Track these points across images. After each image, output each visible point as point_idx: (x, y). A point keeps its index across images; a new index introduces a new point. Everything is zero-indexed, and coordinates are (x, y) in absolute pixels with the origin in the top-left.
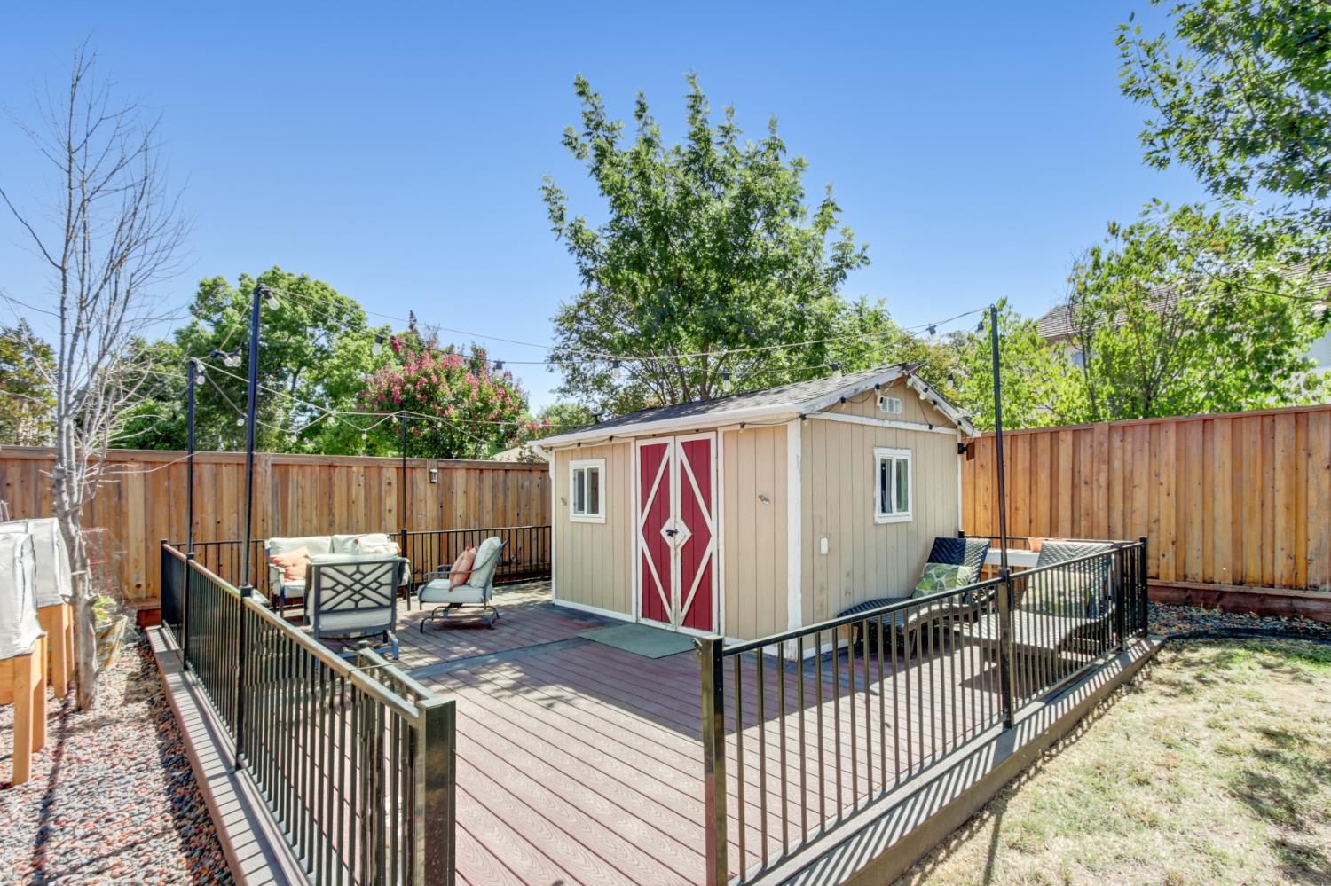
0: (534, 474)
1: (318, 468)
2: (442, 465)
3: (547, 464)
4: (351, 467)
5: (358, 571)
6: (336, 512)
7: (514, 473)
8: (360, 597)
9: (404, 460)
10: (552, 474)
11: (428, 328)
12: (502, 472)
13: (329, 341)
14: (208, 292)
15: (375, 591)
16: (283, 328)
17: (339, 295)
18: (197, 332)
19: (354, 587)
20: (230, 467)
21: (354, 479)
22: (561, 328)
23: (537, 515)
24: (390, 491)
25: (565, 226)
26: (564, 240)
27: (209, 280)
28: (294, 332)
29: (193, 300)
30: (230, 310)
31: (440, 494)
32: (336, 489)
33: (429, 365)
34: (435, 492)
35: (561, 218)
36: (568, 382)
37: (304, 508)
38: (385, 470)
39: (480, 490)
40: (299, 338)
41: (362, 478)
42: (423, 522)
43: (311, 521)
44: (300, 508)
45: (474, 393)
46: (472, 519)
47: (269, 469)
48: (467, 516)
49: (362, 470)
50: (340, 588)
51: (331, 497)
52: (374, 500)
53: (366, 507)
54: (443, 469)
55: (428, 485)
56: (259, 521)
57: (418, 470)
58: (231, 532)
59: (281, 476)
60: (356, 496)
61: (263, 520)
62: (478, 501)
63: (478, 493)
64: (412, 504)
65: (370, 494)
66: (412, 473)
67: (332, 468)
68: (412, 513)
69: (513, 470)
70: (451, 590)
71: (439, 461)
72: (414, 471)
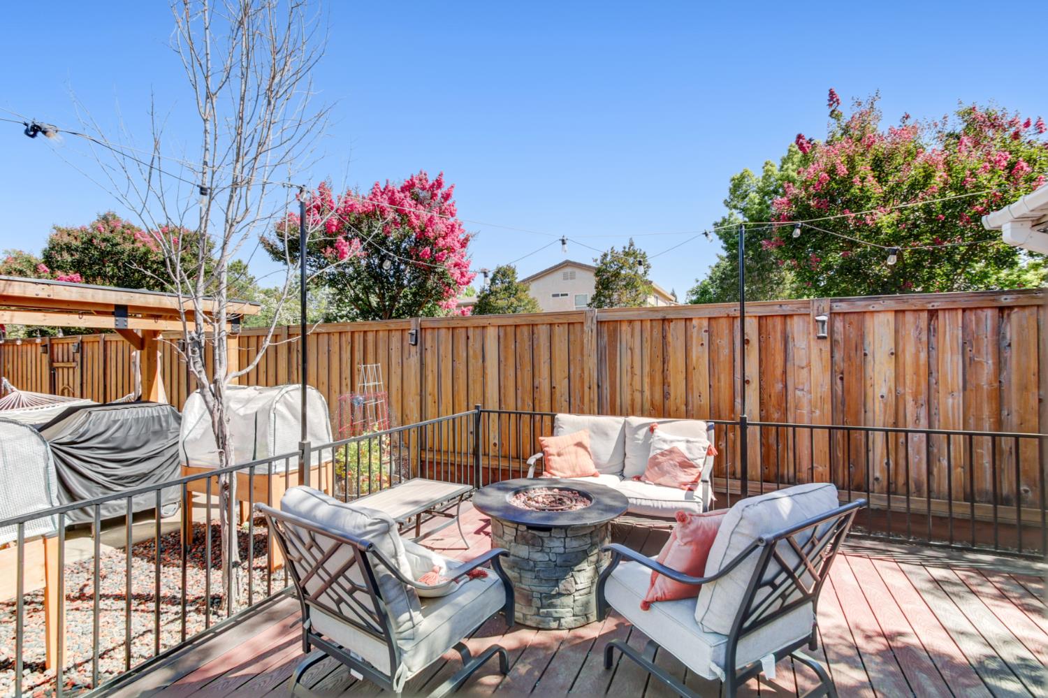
1: (649, 323)
4: (690, 319)
5: (313, 543)
6: (672, 382)
15: (350, 594)
20: (562, 328)
21: (695, 335)
24: (747, 350)
31: (838, 356)
32: (671, 350)
34: (827, 355)
37: (633, 374)
39: (931, 347)
41: (705, 336)
43: (642, 392)
44: (629, 374)
46: (910, 405)
47: (595, 328)
48: (899, 397)
49: (705, 323)
51: (664, 361)
52: (723, 366)
53: (711, 375)
55: (812, 343)
56: (586, 389)
57: (796, 318)
58: (563, 399)
59: (609, 336)
60: (697, 360)
61: (590, 388)
62: (923, 370)
63: (923, 355)
64: (785, 372)
65: (718, 358)
66: (785, 324)
67: (666, 323)
68: (786, 386)
69: (1023, 307)
70: (647, 605)
71: (835, 301)
72: (788, 320)
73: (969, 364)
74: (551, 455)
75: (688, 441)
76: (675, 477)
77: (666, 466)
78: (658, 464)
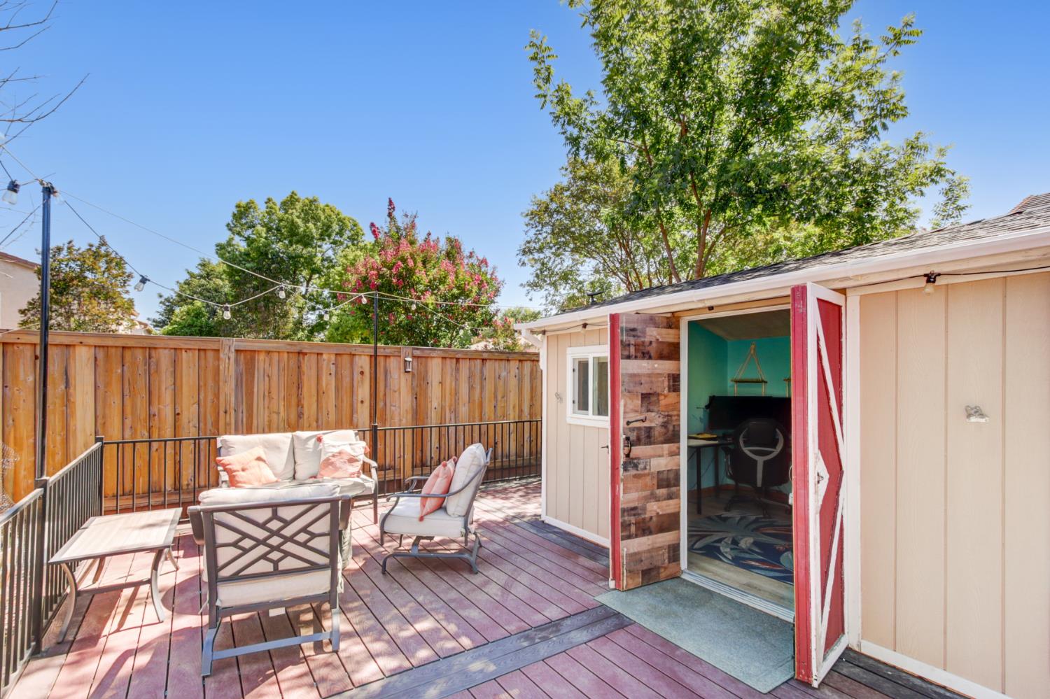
0: (512, 363)
1: (286, 355)
2: (417, 353)
3: (537, 355)
4: (322, 354)
5: (275, 516)
6: (306, 404)
7: (492, 362)
8: (280, 555)
9: (376, 348)
10: (543, 364)
11: (406, 216)
12: (479, 362)
13: (335, 254)
14: (242, 212)
15: (304, 545)
16: (297, 242)
17: (342, 216)
18: (233, 245)
19: (269, 541)
20: (190, 354)
21: (325, 366)
22: (532, 222)
23: (514, 407)
24: (362, 379)
25: (550, 89)
26: (549, 107)
27: (243, 203)
28: (306, 245)
29: (229, 219)
30: (259, 227)
31: (415, 384)
32: (305, 378)
33: (406, 251)
34: (410, 383)
35: (547, 80)
36: (537, 276)
37: (270, 398)
38: (357, 358)
39: (457, 379)
40: (310, 249)
41: (333, 367)
42: (396, 413)
43: (278, 413)
44: (266, 398)
45: (451, 279)
46: (448, 411)
47: (233, 356)
48: (443, 408)
49: (333, 357)
50: (247, 543)
51: (299, 387)
52: (345, 390)
53: (337, 398)
54: (419, 357)
55: (402, 375)
56: (222, 413)
57: (392, 358)
58: (191, 425)
59: (247, 364)
60: (327, 386)
61: (226, 412)
62: (453, 392)
63: (453, 384)
64: (385, 395)
65: (342, 384)
66: (385, 361)
67: (301, 356)
68: (385, 404)
69: (490, 359)
70: (421, 519)
71: (414, 349)
72: (388, 360)
73: (471, 388)
74: (235, 471)
75: (350, 444)
76: (346, 470)
77: (338, 464)
78: (332, 464)
